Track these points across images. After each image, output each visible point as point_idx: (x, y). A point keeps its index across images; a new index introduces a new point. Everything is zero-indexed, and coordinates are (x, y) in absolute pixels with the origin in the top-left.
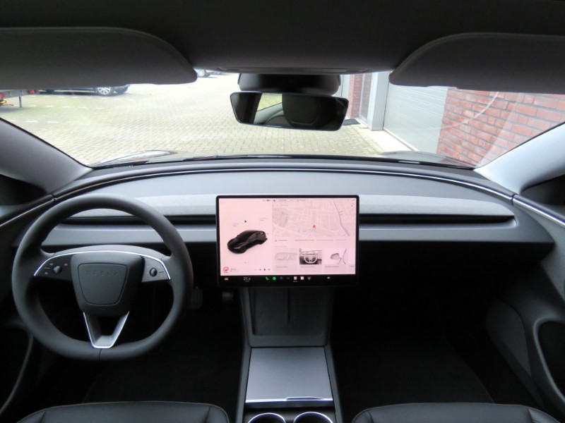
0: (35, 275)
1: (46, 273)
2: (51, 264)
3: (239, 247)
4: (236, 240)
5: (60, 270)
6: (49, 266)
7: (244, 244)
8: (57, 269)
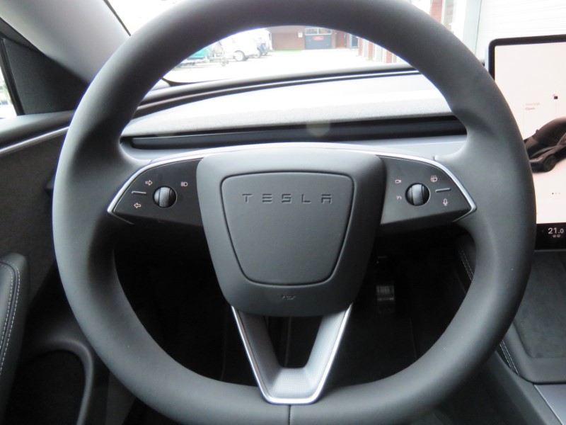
0: (109, 209)
1: (137, 205)
2: (149, 183)
3: (540, 159)
4: (534, 142)
5: (171, 200)
6: (143, 187)
7: (552, 150)
8: (163, 193)
